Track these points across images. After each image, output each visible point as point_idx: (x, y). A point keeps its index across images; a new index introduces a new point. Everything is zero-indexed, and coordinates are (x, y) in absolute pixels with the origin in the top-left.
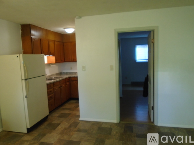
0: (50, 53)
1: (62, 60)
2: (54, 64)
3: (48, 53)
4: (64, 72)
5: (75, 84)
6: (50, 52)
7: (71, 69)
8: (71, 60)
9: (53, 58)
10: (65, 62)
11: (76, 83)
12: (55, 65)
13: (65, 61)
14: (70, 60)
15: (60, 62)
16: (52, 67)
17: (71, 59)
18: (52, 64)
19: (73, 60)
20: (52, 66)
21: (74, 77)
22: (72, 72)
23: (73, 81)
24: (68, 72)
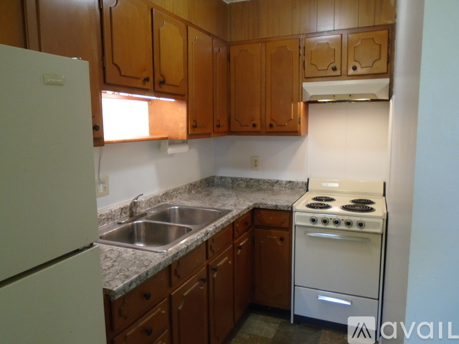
0: (163, 83)
1: (219, 126)
2: (183, 142)
3: (147, 80)
4: (221, 178)
5: (279, 243)
6: (158, 78)
7: (255, 164)
8: (258, 128)
9: (175, 114)
10: (230, 132)
11: (282, 239)
12: (184, 149)
13: (232, 129)
14: (254, 125)
15: (208, 135)
16: (172, 155)
17: (257, 122)
18: (172, 142)
19: (271, 126)
20: (170, 150)
21: (276, 211)
22: (258, 181)
23: (269, 227)
24: (242, 179)
